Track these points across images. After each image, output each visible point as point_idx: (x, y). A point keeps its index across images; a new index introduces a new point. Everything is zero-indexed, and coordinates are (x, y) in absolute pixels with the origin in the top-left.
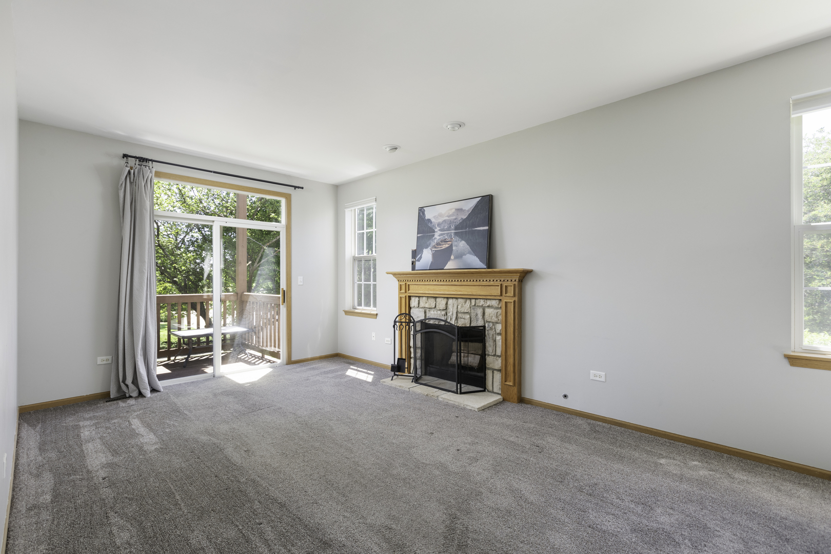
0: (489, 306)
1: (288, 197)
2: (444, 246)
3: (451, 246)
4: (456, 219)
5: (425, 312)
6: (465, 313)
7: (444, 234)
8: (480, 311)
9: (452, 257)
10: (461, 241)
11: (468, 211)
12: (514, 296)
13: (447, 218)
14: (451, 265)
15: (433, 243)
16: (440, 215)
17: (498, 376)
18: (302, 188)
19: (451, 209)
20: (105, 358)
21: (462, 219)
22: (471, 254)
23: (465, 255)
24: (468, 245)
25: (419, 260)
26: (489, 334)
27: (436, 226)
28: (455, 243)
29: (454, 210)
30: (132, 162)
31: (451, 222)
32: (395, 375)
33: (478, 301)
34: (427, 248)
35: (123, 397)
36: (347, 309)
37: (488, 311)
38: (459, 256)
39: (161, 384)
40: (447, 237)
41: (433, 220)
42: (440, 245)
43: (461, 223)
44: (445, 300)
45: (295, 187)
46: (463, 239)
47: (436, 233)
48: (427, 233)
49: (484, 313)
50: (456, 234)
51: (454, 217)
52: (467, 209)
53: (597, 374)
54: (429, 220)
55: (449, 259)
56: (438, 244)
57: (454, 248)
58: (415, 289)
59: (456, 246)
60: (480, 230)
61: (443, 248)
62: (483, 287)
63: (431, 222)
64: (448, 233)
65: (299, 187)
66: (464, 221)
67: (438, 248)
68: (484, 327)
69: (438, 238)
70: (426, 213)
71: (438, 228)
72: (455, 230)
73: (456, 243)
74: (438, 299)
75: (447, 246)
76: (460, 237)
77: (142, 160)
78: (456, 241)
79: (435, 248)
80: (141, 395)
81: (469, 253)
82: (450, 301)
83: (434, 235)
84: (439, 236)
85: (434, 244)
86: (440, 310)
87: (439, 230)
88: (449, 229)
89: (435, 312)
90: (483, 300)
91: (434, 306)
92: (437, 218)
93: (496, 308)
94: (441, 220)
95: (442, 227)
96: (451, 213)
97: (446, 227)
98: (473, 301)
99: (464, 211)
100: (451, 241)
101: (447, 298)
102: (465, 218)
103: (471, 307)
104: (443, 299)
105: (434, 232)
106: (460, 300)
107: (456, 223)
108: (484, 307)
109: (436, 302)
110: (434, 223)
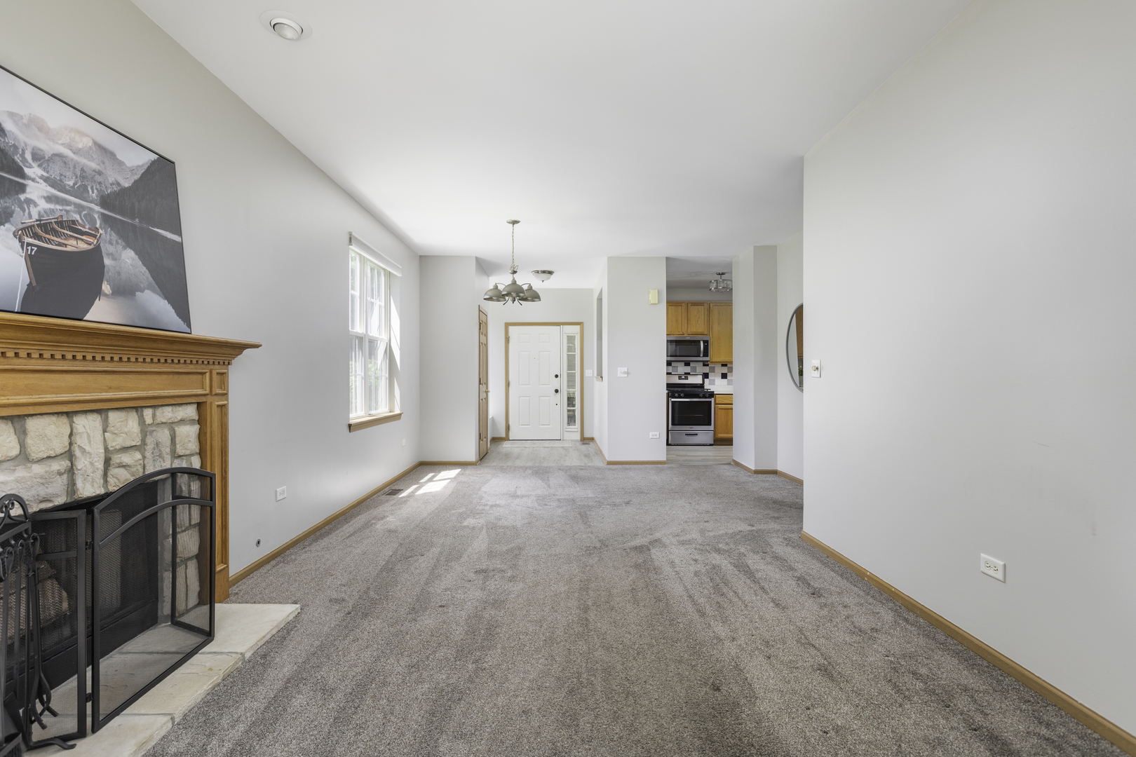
0: (181, 422)
2: (73, 242)
3: (97, 252)
4: (100, 173)
6: (125, 449)
7: (67, 203)
8: (163, 435)
9: (106, 288)
10: (124, 248)
11: (132, 170)
13: (68, 152)
14: (102, 312)
16: (36, 125)
19: (83, 134)
21: (118, 184)
22: (154, 291)
23: (142, 291)
24: (144, 264)
27: (28, 156)
28: (106, 248)
29: (89, 143)
31: (84, 175)
33: (159, 412)
38: (125, 291)
40: (77, 217)
41: (7, 125)
42: (57, 234)
43: (115, 194)
44: (64, 420)
46: (129, 244)
47: (29, 182)
49: (173, 439)
50: (105, 218)
51: (93, 165)
52: (127, 164)
55: (98, 292)
56: (45, 227)
57: (107, 261)
60: (166, 238)
61: (69, 249)
62: (176, 377)
63: (2, 131)
66: (124, 191)
67: (49, 241)
69: (43, 205)
71: (40, 172)
72: (104, 206)
73: (111, 249)
74: (32, 424)
75: (83, 246)
78: (111, 243)
79: (36, 236)
81: (150, 288)
82: (80, 423)
83: (22, 188)
85: (28, 222)
86: (40, 460)
87: (46, 180)
88: (81, 192)
89: (21, 473)
90: (169, 409)
91: (16, 451)
92: (26, 125)
93: (192, 422)
94: (48, 147)
95: (55, 172)
96: (80, 146)
97: (71, 183)
98: (148, 413)
99: (121, 163)
100: (95, 236)
101: (68, 414)
102: (127, 185)
103: (145, 430)
104: (54, 418)
105: (23, 176)
106: (113, 416)
107: (104, 188)
108: (171, 425)
109: (22, 434)
110: (15, 139)
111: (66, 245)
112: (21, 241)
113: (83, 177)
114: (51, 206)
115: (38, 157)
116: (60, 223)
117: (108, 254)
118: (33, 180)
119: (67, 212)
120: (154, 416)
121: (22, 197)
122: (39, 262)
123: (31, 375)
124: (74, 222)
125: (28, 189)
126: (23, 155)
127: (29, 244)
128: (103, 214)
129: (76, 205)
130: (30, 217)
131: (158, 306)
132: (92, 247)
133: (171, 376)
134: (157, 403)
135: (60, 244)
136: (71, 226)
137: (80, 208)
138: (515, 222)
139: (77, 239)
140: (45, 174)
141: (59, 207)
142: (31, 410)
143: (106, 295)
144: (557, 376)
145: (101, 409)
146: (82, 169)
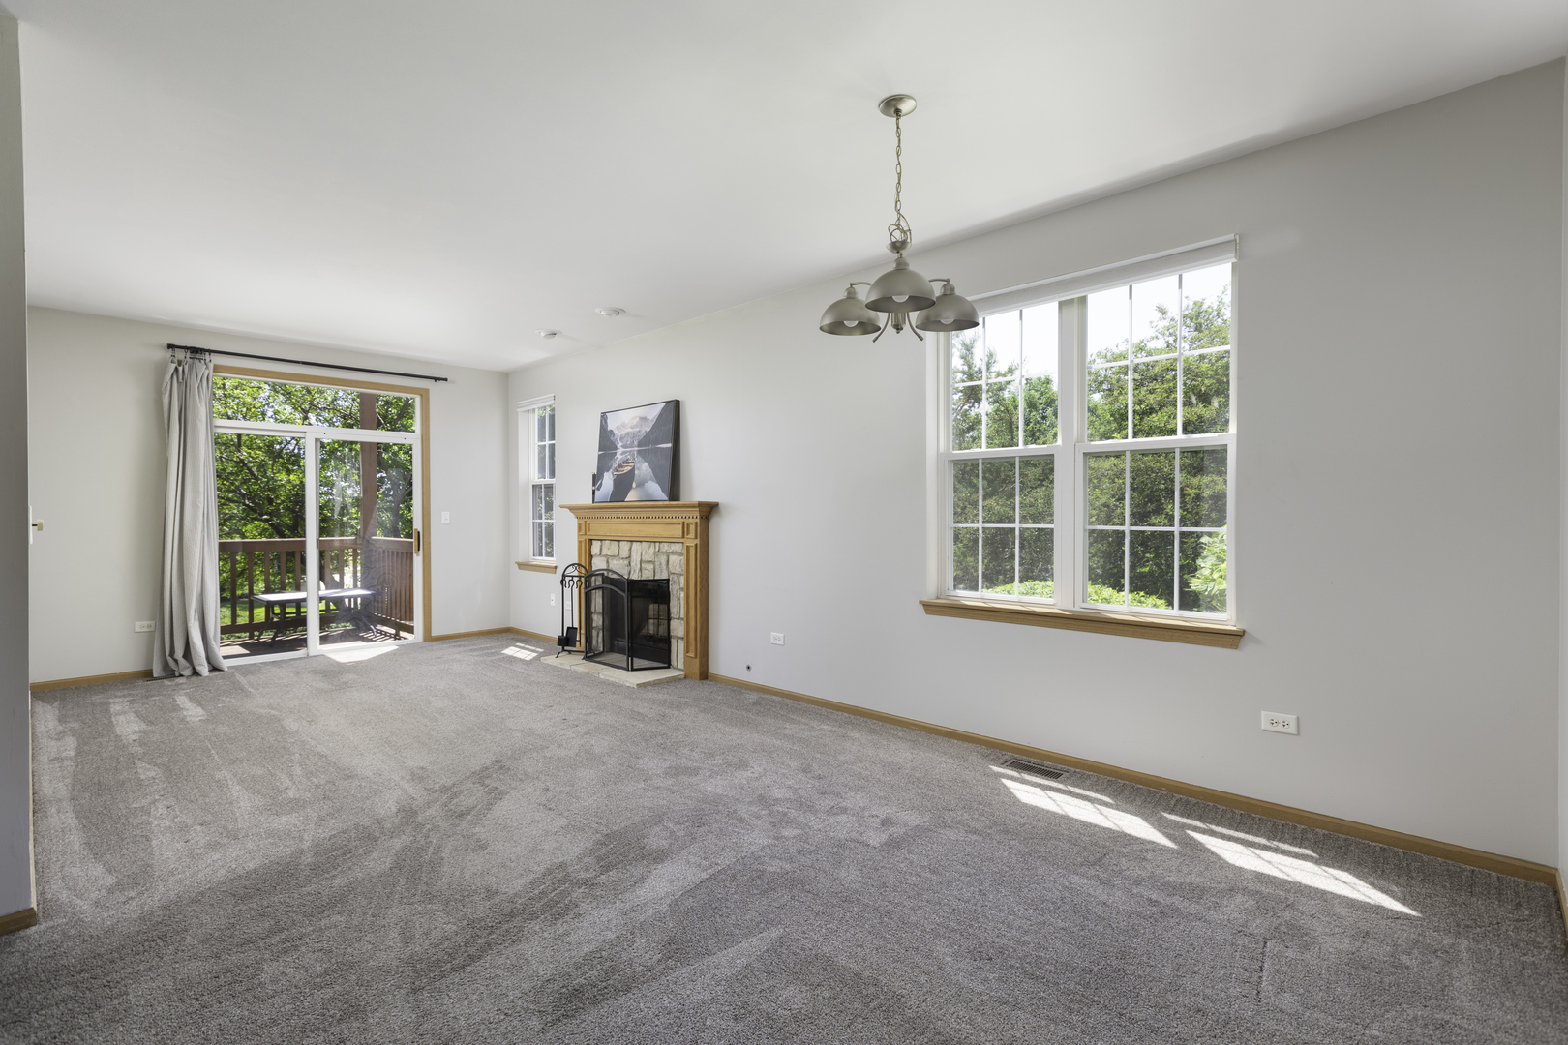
0: (672, 552)
1: (424, 394)
3: (633, 470)
4: (639, 431)
5: (608, 562)
6: (648, 562)
8: (663, 559)
9: (634, 485)
11: (652, 421)
12: (696, 538)
13: (630, 430)
15: (615, 466)
16: (624, 425)
17: (682, 645)
18: (446, 380)
19: (635, 418)
20: (146, 623)
21: (645, 432)
26: (673, 588)
27: (619, 440)
28: (637, 466)
29: (637, 419)
30: (180, 355)
31: (634, 436)
32: (564, 650)
33: (661, 545)
34: (608, 471)
35: (170, 674)
36: (521, 560)
37: (672, 558)
39: (226, 664)
41: (616, 432)
42: (622, 467)
43: (644, 437)
44: (629, 544)
45: (436, 379)
48: (609, 450)
49: (668, 562)
51: (638, 429)
52: (651, 418)
53: (777, 636)
54: (612, 432)
56: (620, 466)
58: (597, 530)
60: (663, 448)
63: (614, 435)
65: (440, 379)
66: (648, 434)
68: (668, 580)
70: (608, 421)
71: (621, 444)
72: (639, 446)
74: (620, 543)
75: (629, 468)
76: (643, 457)
77: (195, 351)
80: (195, 673)
82: (635, 545)
84: (622, 454)
86: (623, 559)
93: (681, 555)
95: (625, 442)
96: (634, 423)
99: (648, 420)
101: (631, 541)
102: (649, 430)
103: (655, 553)
105: (617, 448)
106: (644, 544)
108: (668, 554)
110: (617, 436)
115: (621, 439)
134: (660, 540)
142: (619, 539)
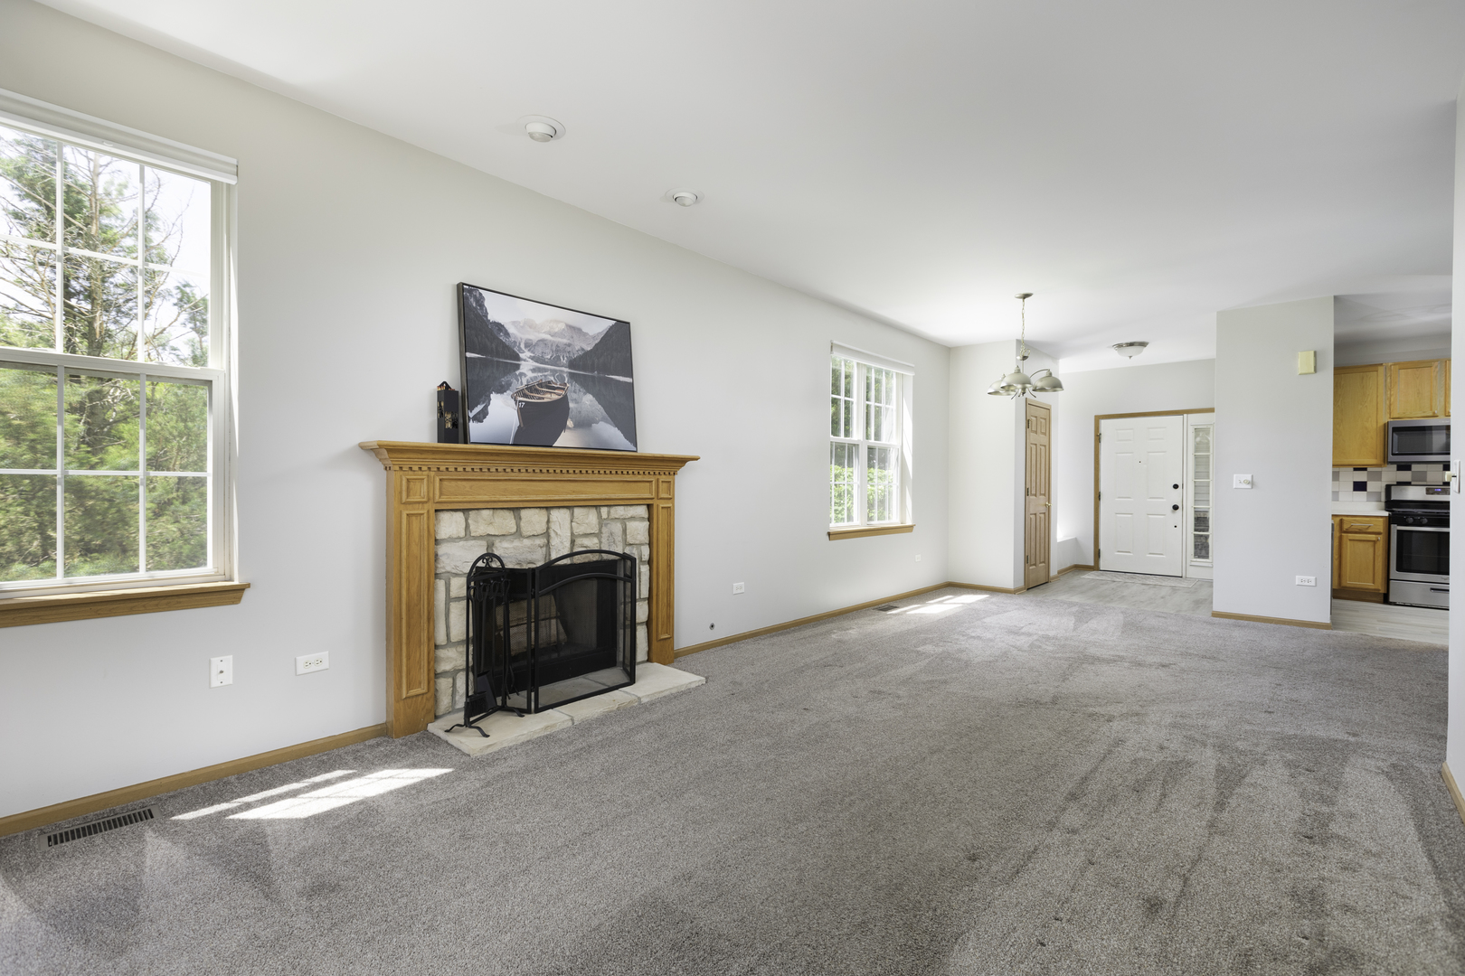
0: (633, 518)
2: (548, 395)
3: (564, 400)
4: (569, 345)
6: (586, 535)
7: (546, 370)
8: (617, 528)
9: (570, 423)
10: (585, 394)
11: (594, 337)
12: (672, 497)
16: (530, 325)
19: (557, 322)
21: (583, 349)
22: (607, 422)
25: (480, 418)
27: (522, 346)
28: (571, 396)
29: (562, 326)
31: (558, 350)
33: (613, 510)
37: (631, 525)
38: (584, 424)
40: (552, 378)
41: (511, 330)
42: (538, 392)
43: (580, 357)
44: (544, 512)
46: (588, 391)
47: (522, 362)
48: (498, 356)
49: (625, 531)
50: (572, 376)
51: (565, 341)
52: (591, 333)
53: (739, 586)
54: (500, 327)
55: (563, 427)
56: (531, 388)
59: (576, 401)
61: (545, 400)
62: (626, 484)
63: (507, 334)
64: (556, 371)
66: (587, 354)
67: (533, 397)
69: (530, 375)
70: (486, 304)
71: (529, 354)
72: (570, 367)
73: (574, 396)
74: (524, 513)
75: (555, 397)
78: (575, 392)
79: (525, 396)
81: (603, 419)
83: (518, 367)
84: (534, 370)
85: (520, 387)
86: (529, 537)
87: (532, 358)
88: (555, 361)
89: (517, 543)
90: (622, 508)
91: (514, 530)
92: (522, 327)
93: (642, 519)
94: (534, 337)
95: (538, 353)
96: (556, 330)
97: (549, 357)
98: (604, 511)
99: (585, 334)
100: (563, 389)
101: (547, 508)
102: (589, 349)
103: (602, 522)
104: (537, 511)
105: (518, 358)
106: (577, 511)
107: (572, 355)
108: (624, 521)
109: (518, 519)
110: (515, 337)
111: (543, 398)
112: (515, 400)
113: (557, 351)
114: (535, 375)
115: (529, 345)
116: (541, 385)
117: (572, 400)
118: (525, 360)
119: (545, 376)
120: (609, 513)
121: (517, 372)
122: (526, 412)
123: (521, 483)
124: (549, 382)
125: (521, 367)
126: (519, 347)
127: (520, 401)
128: (570, 373)
129: (551, 370)
130: (522, 384)
131: (611, 434)
132: (560, 397)
133: (621, 484)
134: (611, 503)
135: (539, 398)
136: (548, 385)
137: (554, 372)
138: (1026, 296)
139: (551, 393)
140: (532, 355)
141: (540, 374)
142: (521, 505)
143: (570, 428)
144: (1176, 487)
145: (569, 506)
146: (557, 346)
